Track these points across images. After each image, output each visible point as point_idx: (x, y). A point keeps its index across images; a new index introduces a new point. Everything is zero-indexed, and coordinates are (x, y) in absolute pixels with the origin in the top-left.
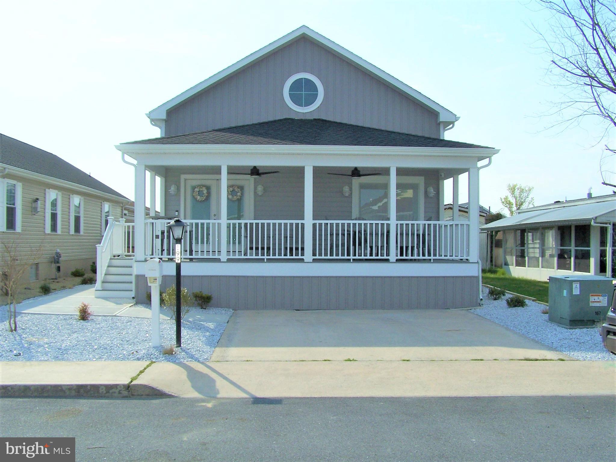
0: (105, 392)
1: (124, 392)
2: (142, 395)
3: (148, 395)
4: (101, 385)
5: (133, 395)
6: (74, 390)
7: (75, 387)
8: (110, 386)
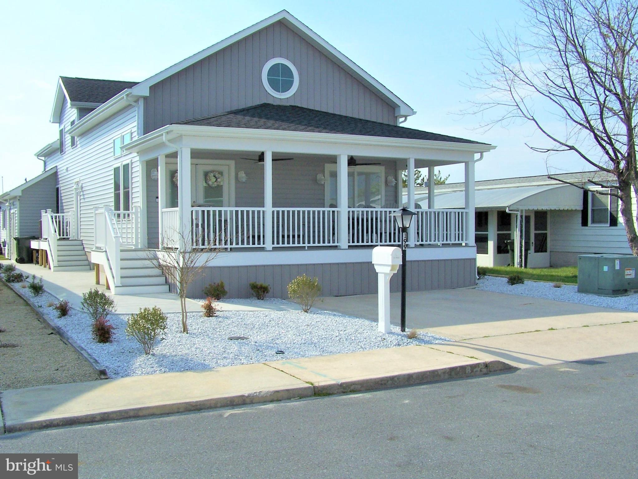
0: (470, 371)
1: (484, 369)
2: (496, 371)
3: (501, 370)
4: (467, 365)
5: (490, 371)
6: (448, 373)
7: (448, 370)
8: (474, 366)
